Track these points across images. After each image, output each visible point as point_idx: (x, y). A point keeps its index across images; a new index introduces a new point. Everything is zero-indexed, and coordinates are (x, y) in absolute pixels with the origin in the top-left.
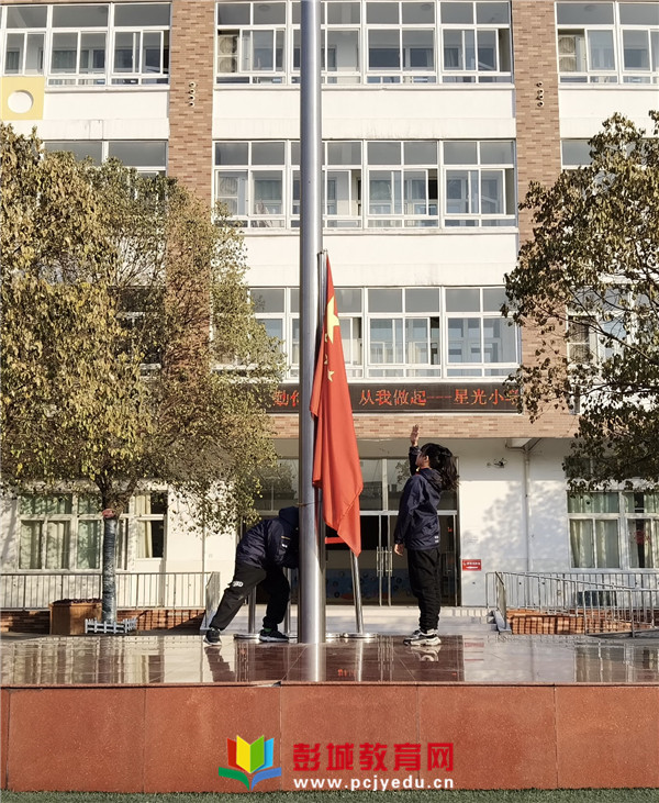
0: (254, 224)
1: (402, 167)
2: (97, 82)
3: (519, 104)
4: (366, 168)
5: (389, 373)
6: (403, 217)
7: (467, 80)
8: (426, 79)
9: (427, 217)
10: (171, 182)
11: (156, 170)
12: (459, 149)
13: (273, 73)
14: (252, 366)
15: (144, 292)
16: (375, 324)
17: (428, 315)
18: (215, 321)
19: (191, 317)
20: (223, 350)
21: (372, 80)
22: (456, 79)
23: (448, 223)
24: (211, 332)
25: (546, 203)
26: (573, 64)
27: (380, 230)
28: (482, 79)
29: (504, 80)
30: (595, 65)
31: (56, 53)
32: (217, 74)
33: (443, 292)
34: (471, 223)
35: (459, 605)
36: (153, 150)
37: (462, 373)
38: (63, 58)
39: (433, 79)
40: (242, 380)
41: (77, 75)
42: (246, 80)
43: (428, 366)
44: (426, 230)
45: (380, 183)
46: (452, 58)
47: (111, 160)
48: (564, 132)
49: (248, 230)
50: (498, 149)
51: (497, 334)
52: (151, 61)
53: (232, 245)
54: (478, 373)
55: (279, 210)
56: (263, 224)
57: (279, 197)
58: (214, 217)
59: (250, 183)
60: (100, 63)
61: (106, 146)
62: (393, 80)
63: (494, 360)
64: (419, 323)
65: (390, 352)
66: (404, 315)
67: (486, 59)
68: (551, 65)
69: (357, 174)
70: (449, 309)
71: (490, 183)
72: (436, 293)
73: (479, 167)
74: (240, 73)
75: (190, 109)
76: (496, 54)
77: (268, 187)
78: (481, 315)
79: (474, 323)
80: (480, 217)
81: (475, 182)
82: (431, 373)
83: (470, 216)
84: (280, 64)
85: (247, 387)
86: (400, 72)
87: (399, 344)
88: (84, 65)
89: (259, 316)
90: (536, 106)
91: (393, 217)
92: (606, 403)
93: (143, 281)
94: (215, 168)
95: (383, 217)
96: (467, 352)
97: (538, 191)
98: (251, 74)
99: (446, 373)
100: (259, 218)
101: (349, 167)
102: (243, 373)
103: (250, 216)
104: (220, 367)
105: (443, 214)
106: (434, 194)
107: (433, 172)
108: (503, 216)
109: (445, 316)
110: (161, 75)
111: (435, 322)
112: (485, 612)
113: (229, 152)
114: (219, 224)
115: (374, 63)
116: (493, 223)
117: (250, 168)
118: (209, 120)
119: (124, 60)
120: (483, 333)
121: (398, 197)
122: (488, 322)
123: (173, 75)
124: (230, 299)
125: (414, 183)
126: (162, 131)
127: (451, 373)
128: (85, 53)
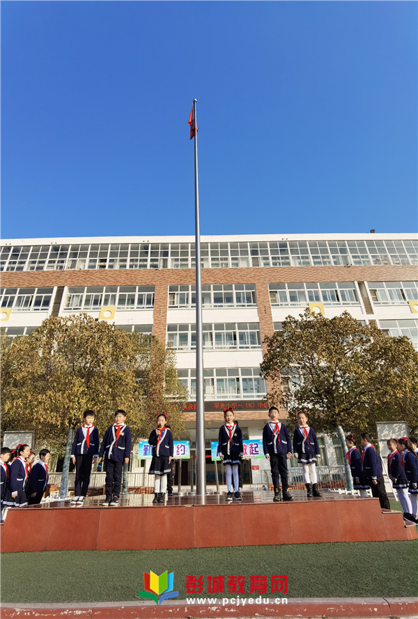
0: (179, 349)
1: (225, 331)
2: (131, 308)
3: (259, 312)
4: (214, 332)
5: (223, 397)
6: (226, 346)
7: (243, 306)
8: (231, 306)
9: (233, 346)
10: (153, 337)
11: (149, 333)
12: (242, 326)
13: (185, 305)
14: (177, 396)
15: (143, 372)
16: (218, 380)
17: (235, 377)
18: (166, 380)
19: (158, 379)
20: (168, 391)
21: (215, 306)
22: (240, 306)
23: (240, 348)
24: (164, 384)
25: (270, 342)
26: (275, 301)
27: (219, 350)
28: (248, 306)
29: (254, 306)
30: (282, 301)
31: (119, 300)
32: (168, 305)
33: (240, 370)
34: (248, 348)
35: (252, 483)
36: (148, 328)
37: (248, 397)
38: (122, 301)
39: (233, 306)
40: (174, 401)
41: (126, 306)
42: (177, 307)
43: (236, 394)
44: (233, 350)
45: (218, 336)
46: (239, 300)
47: (135, 331)
48: (274, 320)
49: (177, 351)
50: (254, 325)
51: (258, 383)
52: (149, 302)
53: (172, 355)
54: (253, 396)
55: (187, 344)
56: (182, 349)
57: (187, 340)
58: (166, 347)
59: (178, 336)
60: (133, 302)
61: (133, 327)
62: (221, 306)
63: (258, 392)
64: (233, 380)
65: (223, 390)
66: (227, 377)
67: (249, 300)
68: (268, 301)
69: (211, 334)
70: (242, 375)
71: (252, 335)
72: (238, 370)
73: (249, 331)
74: (175, 305)
75: (160, 315)
76: (251, 299)
77: (184, 338)
78: (253, 377)
79: (251, 380)
80: (250, 346)
81: (248, 335)
82: (237, 397)
83: (247, 346)
84: (187, 302)
85: (176, 403)
86: (223, 304)
87: (226, 387)
88: (128, 303)
89: (180, 378)
90: (265, 313)
91: (223, 346)
92: (297, 406)
93: (143, 368)
94: (167, 333)
95: (220, 346)
96: (249, 389)
97: (268, 338)
98: (179, 305)
99: (243, 397)
100: (181, 347)
101: (209, 331)
102: (174, 398)
103: (178, 347)
104: (167, 396)
105: (238, 345)
106: (235, 339)
107: (235, 333)
108: (257, 345)
109: (241, 378)
110: (151, 306)
111: (238, 379)
112: (261, 486)
113: (172, 328)
114: (168, 349)
115: (215, 302)
116: (254, 347)
117: (178, 332)
118: (166, 318)
119: (140, 302)
120: (254, 383)
121: (224, 340)
122: (255, 379)
123: (155, 306)
124: (170, 373)
125: (229, 336)
126: (151, 322)
127: (244, 397)
128: (128, 300)
